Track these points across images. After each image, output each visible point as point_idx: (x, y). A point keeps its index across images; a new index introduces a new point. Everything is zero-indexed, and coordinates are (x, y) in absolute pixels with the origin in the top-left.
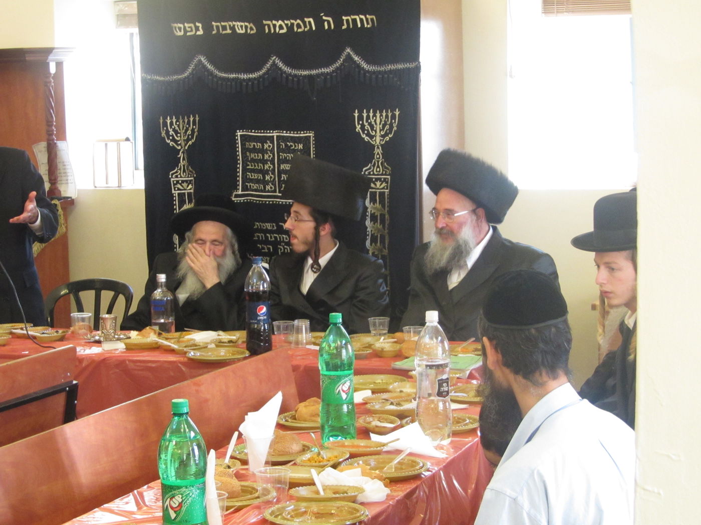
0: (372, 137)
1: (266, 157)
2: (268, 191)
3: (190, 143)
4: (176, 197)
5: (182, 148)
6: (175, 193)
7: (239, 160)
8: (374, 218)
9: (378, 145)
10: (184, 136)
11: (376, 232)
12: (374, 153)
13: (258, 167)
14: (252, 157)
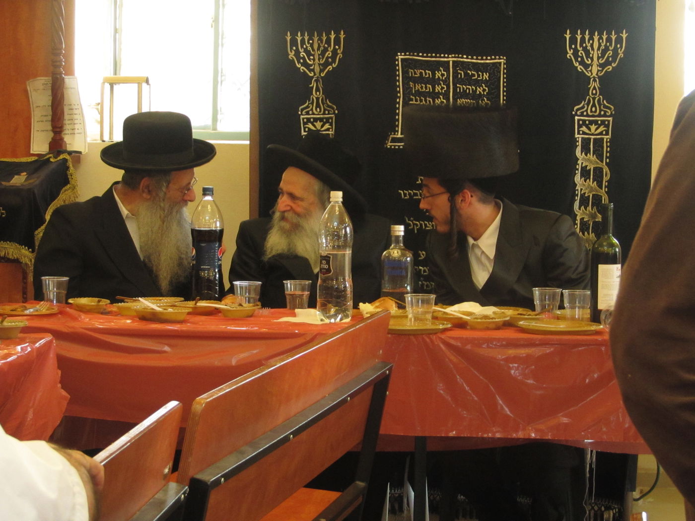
0: (586, 66)
1: (438, 89)
3: (330, 68)
5: (315, 74)
7: (399, 92)
8: (585, 173)
9: (594, 77)
10: (319, 60)
11: (587, 191)
12: (589, 86)
13: (426, 102)
14: (417, 89)
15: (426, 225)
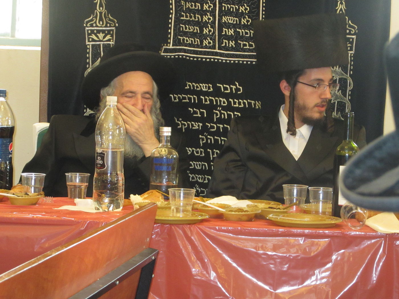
1: (206, 7)
2: (206, 47)
4: (89, 49)
6: (89, 44)
7: (172, 9)
11: (333, 99)
12: (337, 8)
13: (195, 18)
14: (187, 7)
15: (192, 125)
